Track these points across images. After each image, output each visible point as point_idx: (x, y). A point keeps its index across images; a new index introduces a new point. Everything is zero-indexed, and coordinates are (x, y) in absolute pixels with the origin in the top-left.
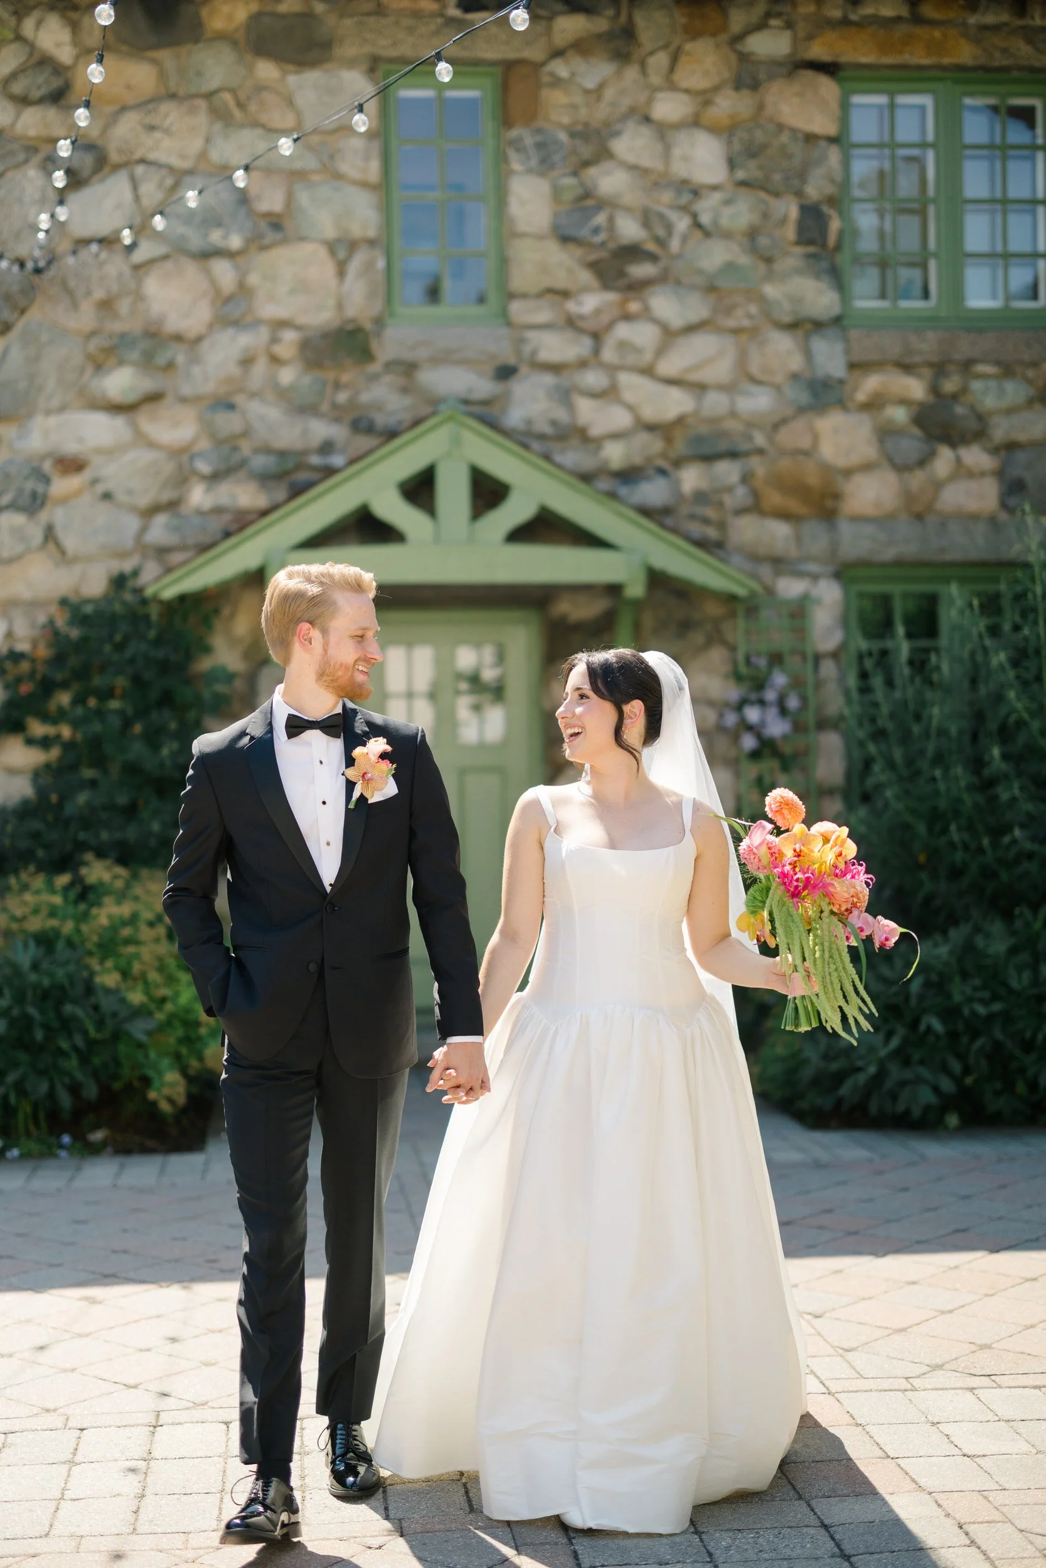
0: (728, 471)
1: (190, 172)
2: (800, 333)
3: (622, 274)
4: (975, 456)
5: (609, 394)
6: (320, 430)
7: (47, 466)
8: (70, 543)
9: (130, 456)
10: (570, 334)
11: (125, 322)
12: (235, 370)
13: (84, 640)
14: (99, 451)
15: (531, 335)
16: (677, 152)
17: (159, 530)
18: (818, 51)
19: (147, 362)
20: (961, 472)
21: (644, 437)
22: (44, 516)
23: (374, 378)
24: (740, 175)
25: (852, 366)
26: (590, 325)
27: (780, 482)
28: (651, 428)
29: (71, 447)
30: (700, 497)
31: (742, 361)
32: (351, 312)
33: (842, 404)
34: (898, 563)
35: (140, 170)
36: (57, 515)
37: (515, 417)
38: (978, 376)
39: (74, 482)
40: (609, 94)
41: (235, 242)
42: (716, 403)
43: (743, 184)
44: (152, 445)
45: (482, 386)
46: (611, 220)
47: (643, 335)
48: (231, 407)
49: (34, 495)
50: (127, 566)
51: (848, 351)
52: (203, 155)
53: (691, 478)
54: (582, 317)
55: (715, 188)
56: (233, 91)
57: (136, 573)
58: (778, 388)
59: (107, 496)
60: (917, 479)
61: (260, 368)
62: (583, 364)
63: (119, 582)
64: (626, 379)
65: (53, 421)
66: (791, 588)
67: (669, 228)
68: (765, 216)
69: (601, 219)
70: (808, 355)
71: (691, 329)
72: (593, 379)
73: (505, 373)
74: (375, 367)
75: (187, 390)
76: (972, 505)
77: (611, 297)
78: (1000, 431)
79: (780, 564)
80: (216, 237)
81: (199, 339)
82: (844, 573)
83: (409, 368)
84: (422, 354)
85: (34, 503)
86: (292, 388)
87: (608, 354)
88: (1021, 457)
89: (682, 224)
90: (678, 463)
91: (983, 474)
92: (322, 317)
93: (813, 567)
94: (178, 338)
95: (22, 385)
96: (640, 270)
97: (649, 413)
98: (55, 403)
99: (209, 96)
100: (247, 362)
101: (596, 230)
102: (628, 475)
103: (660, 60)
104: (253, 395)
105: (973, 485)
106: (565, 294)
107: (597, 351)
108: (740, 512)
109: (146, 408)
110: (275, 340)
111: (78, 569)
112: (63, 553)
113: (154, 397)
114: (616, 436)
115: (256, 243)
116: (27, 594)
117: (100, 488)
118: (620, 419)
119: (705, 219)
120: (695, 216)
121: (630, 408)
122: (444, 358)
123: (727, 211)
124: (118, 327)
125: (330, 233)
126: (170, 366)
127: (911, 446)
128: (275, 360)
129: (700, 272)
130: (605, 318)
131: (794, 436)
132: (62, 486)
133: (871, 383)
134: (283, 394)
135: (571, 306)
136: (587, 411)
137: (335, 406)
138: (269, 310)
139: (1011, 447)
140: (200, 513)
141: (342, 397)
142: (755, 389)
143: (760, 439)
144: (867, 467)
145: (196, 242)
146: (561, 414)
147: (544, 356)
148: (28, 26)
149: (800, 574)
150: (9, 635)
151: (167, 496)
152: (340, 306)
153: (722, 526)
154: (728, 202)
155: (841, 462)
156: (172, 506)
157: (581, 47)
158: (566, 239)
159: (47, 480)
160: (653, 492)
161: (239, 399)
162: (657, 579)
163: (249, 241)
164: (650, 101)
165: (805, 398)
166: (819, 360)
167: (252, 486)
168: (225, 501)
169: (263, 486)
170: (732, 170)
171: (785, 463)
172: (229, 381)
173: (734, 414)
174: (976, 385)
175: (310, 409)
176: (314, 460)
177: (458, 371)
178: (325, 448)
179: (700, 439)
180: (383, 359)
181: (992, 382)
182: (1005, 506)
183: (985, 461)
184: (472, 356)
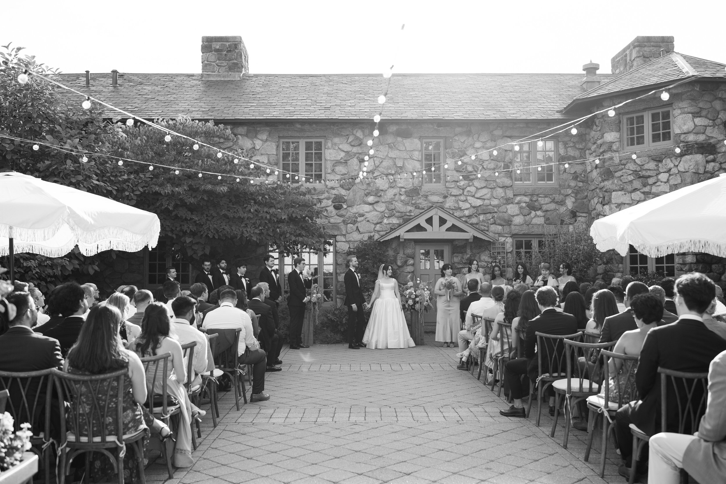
0: (489, 216)
1: (384, 159)
2: (504, 189)
3: (468, 177)
4: (539, 213)
5: (466, 201)
6: (409, 208)
7: (357, 215)
8: (361, 230)
9: (373, 213)
10: (458, 189)
11: (372, 188)
12: (393, 197)
13: (364, 249)
14: (366, 212)
15: (450, 189)
17: (378, 227)
18: (508, 134)
19: (376, 195)
20: (536, 216)
21: (472, 209)
22: (356, 225)
23: (420, 198)
24: (492, 158)
25: (514, 195)
26: (462, 187)
27: (499, 218)
28: (474, 207)
29: (361, 212)
30: (483, 221)
31: (492, 195)
32: (415, 185)
33: (512, 203)
34: (524, 234)
35: (375, 158)
36: (359, 225)
37: (447, 205)
38: (540, 197)
39: (362, 218)
40: (466, 142)
41: (393, 172)
42: (487, 202)
43: (492, 160)
44: (377, 211)
45: (441, 199)
46: (466, 167)
47: (472, 189)
48: (392, 204)
49: (354, 221)
50: (372, 234)
51: (513, 192)
52: (387, 156)
53: (482, 217)
54: (460, 186)
55: (487, 160)
56: (393, 143)
57: (374, 236)
58: (499, 199)
59: (368, 221)
60: (527, 218)
61: (397, 196)
62: (460, 195)
63: (370, 238)
64: (469, 198)
65: (358, 206)
66: (502, 239)
67: (478, 168)
68: (497, 166)
69: (464, 167)
70: (505, 193)
71: (482, 188)
72: (462, 198)
73: (445, 197)
74: (420, 196)
75: (383, 201)
76: (539, 223)
77: (466, 182)
78: (545, 207)
79: (500, 235)
80: (389, 171)
81: (386, 190)
82: (513, 236)
83: (426, 196)
84: (429, 193)
85: (354, 222)
86: (404, 200)
87: (465, 193)
88: (549, 213)
89: (480, 168)
90: (479, 214)
91: (541, 216)
92: (410, 186)
93: (506, 235)
94: (382, 190)
95: (353, 200)
96: (472, 177)
97: (473, 205)
98: (359, 203)
99: (388, 144)
100: (395, 195)
101: (463, 169)
102: (469, 217)
103: (477, 136)
104: (396, 201)
105: (539, 219)
106: (457, 182)
107: (463, 193)
108: (491, 224)
109: (375, 204)
110: (400, 191)
111: (362, 235)
112: (360, 232)
113: (377, 202)
114: (466, 209)
115: (397, 173)
116: (353, 240)
117: (367, 220)
118: (468, 206)
119: (485, 167)
120: (483, 166)
121: (470, 204)
122: (433, 194)
123: (489, 165)
124: (370, 188)
125: (411, 170)
126: (381, 196)
127: (526, 211)
128: (400, 194)
129: (484, 177)
130: (465, 187)
131: (502, 209)
132: (359, 219)
133: (518, 198)
134: (402, 201)
135: (458, 184)
136: (461, 204)
137: (412, 204)
138: (400, 185)
139: (547, 211)
140: (386, 224)
141: (413, 202)
142: (495, 200)
143: (496, 210)
144: (517, 215)
145: (386, 172)
146: (456, 205)
147: (452, 194)
148: (355, 132)
149: (504, 237)
150: (349, 248)
151: (380, 221)
152: (413, 184)
153: (488, 227)
154: (489, 163)
155: (512, 214)
156: (381, 223)
157: (461, 134)
158: (457, 171)
159: (357, 218)
160: (474, 220)
161: (394, 202)
162: (475, 238)
163: (395, 172)
164: (474, 144)
165: (505, 202)
166: (508, 194)
167: (396, 219)
168: (391, 222)
169: (398, 219)
170: (490, 157)
171: (501, 214)
172: (392, 199)
173: (490, 205)
174: (539, 199)
175: (407, 204)
176: (408, 214)
177: (436, 196)
178: (410, 211)
179: (484, 210)
180: (421, 194)
181: (543, 198)
182: (545, 223)
183: (542, 214)
184: (439, 194)
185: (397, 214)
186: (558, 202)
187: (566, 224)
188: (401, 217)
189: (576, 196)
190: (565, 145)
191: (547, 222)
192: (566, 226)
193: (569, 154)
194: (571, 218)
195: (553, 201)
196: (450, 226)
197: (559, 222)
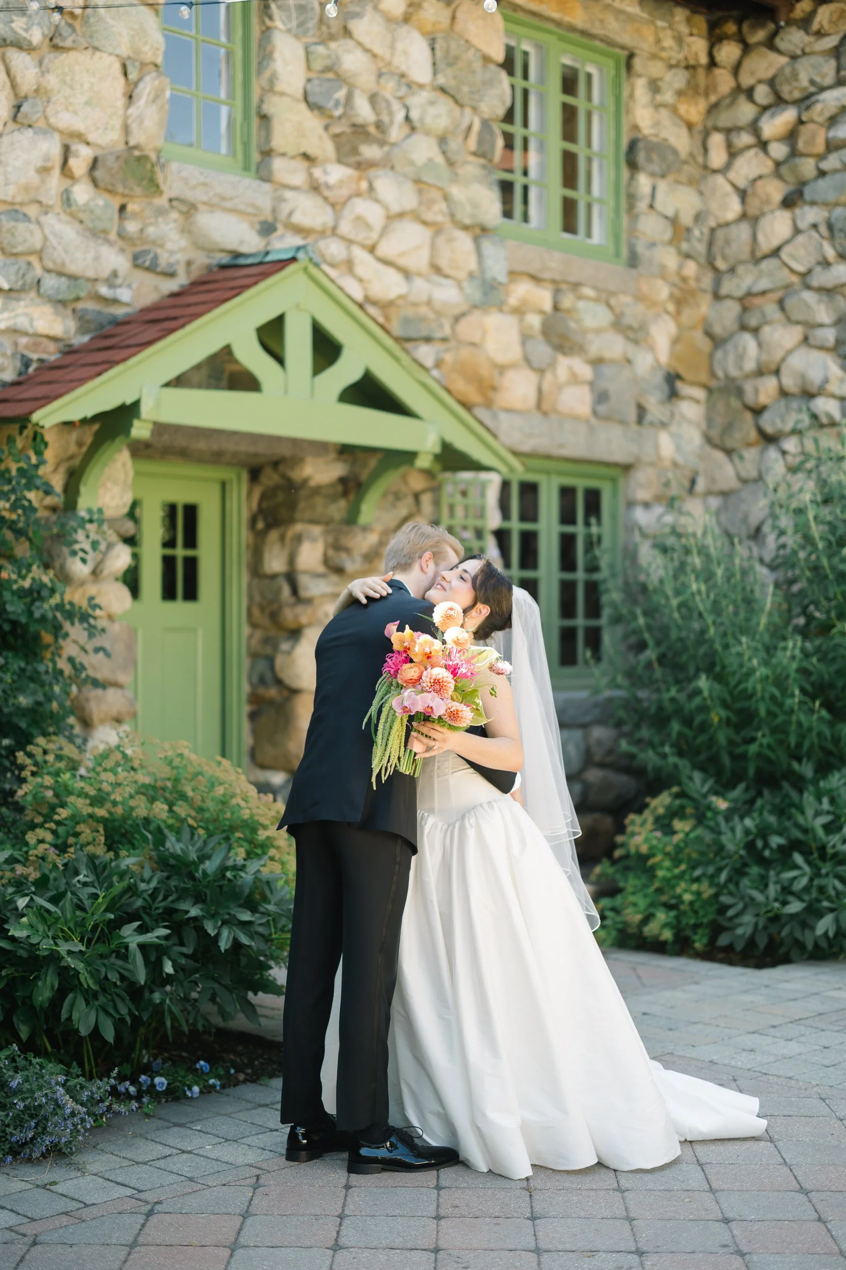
0: (427, 355)
2: (474, 235)
3: (355, 151)
4: (578, 365)
5: (347, 267)
6: (110, 259)
10: (318, 199)
12: (33, 180)
15: (288, 194)
16: (400, 46)
20: (572, 378)
23: (160, 212)
24: (441, 80)
25: (510, 273)
26: (332, 194)
28: (373, 304)
31: (433, 254)
32: (138, 138)
33: (500, 307)
38: (583, 297)
41: (35, 36)
42: (421, 288)
45: (251, 239)
46: (349, 96)
47: (373, 213)
51: (508, 259)
54: (328, 186)
55: (422, 87)
58: (459, 283)
60: (546, 382)
61: (53, 182)
62: (322, 234)
64: (356, 253)
67: (392, 115)
68: (456, 122)
69: (341, 94)
70: (480, 256)
71: (403, 216)
72: (334, 249)
73: (269, 229)
74: (162, 201)
76: (576, 410)
77: (347, 172)
78: (595, 347)
80: (18, 27)
83: (189, 209)
84: (200, 195)
87: (344, 228)
88: (605, 371)
89: (399, 115)
91: (583, 383)
92: (110, 137)
96: (370, 152)
97: (377, 290)
101: (336, 104)
104: (47, 208)
105: (578, 392)
106: (313, 160)
107: (336, 222)
110: (67, 152)
118: (355, 291)
119: (414, 115)
120: (408, 110)
122: (218, 204)
123: (431, 111)
125: (124, 51)
127: (542, 351)
128: (68, 174)
129: (412, 163)
130: (344, 192)
131: (469, 329)
133: (520, 291)
134: (75, 213)
135: (317, 173)
137: (121, 236)
138: (64, 120)
139: (600, 361)
141: (128, 227)
142: (445, 282)
143: (446, 328)
144: (515, 365)
147: (297, 218)
152: (126, 129)
154: (431, 103)
155: (498, 359)
158: (313, 106)
161: (35, 213)
162: (445, 448)
163: (45, 38)
165: (477, 295)
166: (489, 263)
167: (48, 309)
168: (22, 322)
169: (57, 313)
170: (435, 73)
171: (465, 353)
172: (26, 189)
173: (429, 302)
174: (581, 305)
175: (97, 234)
176: (104, 290)
177: (232, 219)
178: (112, 279)
179: (407, 321)
180: (168, 193)
181: (591, 305)
182: (595, 413)
183: (585, 371)
184: (242, 207)
185: (51, 283)
186: (630, 328)
187: (652, 424)
188: (63, 303)
189: (678, 313)
190: (653, 99)
191: (602, 409)
192: (651, 430)
193: (664, 134)
194: (663, 402)
195: (618, 325)
196: (355, 376)
197: (632, 415)
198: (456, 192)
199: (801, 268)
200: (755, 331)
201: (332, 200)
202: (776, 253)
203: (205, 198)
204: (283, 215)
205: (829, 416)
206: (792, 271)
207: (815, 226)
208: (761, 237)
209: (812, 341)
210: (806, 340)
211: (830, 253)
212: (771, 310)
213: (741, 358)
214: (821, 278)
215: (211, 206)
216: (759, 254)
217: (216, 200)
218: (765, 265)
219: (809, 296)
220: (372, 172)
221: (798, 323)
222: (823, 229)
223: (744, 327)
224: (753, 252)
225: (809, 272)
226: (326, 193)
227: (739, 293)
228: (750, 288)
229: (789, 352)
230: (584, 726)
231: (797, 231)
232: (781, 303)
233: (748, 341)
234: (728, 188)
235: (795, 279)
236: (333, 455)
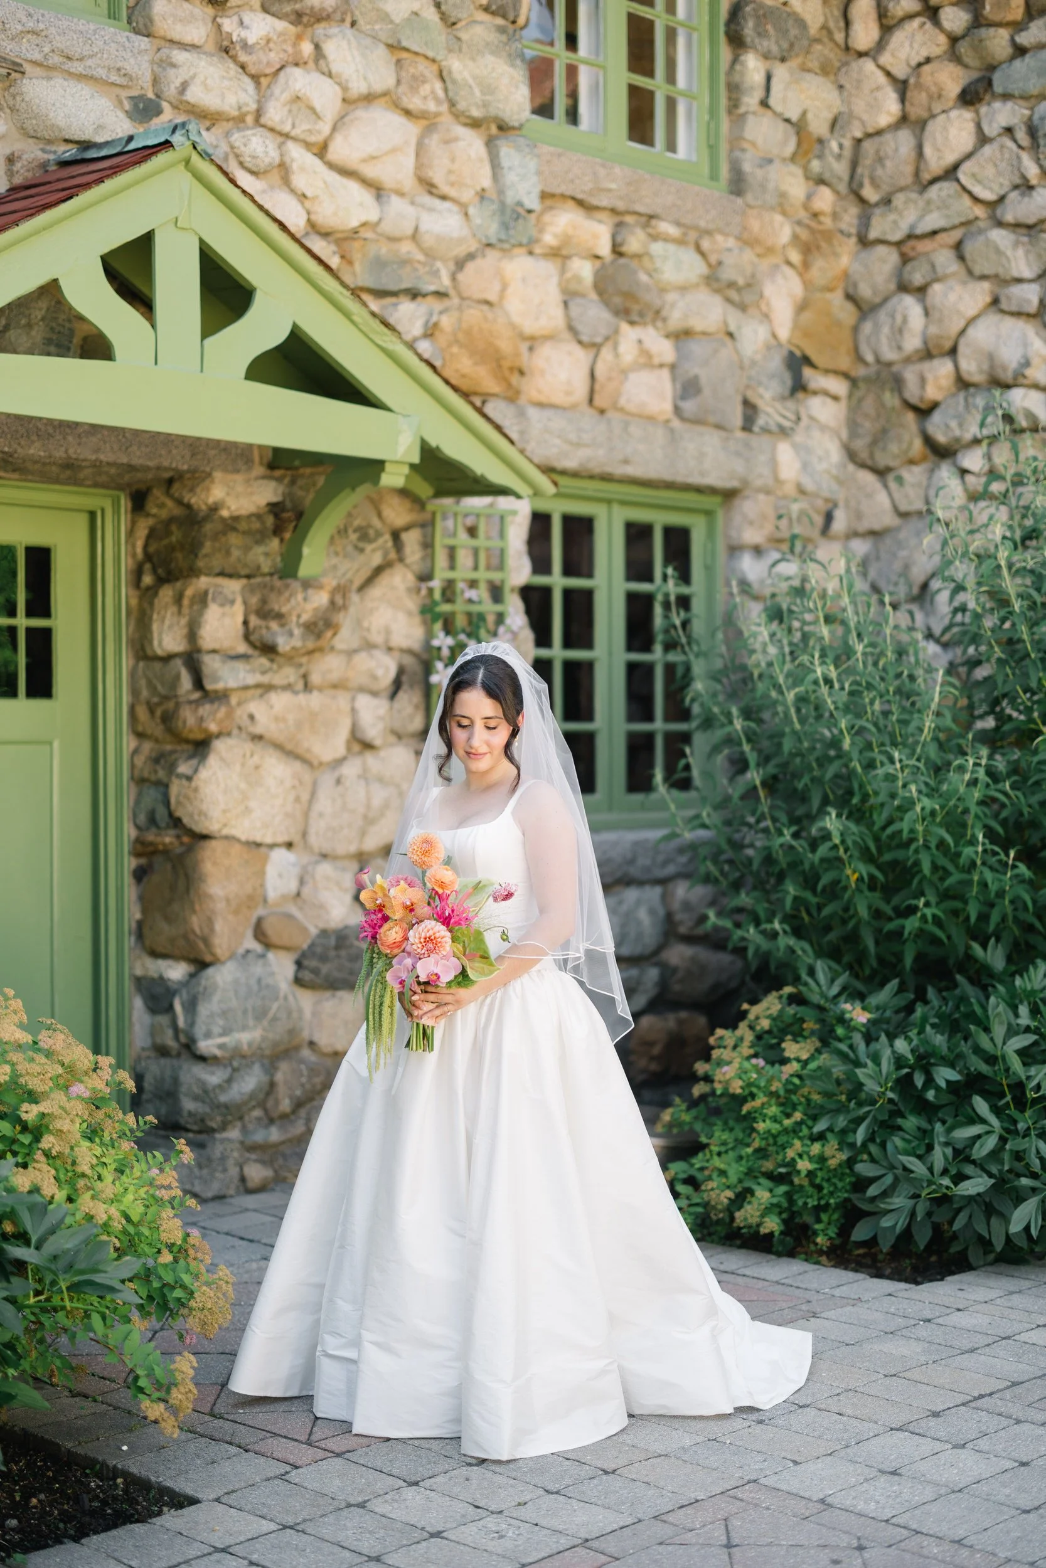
0: (408, 316)
2: (486, 135)
4: (652, 340)
5: (278, 175)
10: (229, 67)
15: (179, 56)
25: (544, 196)
26: (253, 59)
27: (470, 342)
28: (324, 235)
31: (420, 162)
33: (530, 247)
38: (660, 237)
42: (402, 213)
45: (116, 121)
47: (321, 92)
51: (541, 174)
54: (245, 45)
58: (463, 208)
60: (601, 363)
62: (239, 120)
64: (298, 157)
70: (495, 169)
71: (371, 100)
72: (256, 146)
73: (146, 110)
76: (650, 406)
77: (277, 26)
78: (677, 312)
83: (9, 71)
84: (28, 50)
88: (694, 348)
91: (660, 366)
97: (330, 213)
105: (653, 379)
106: (219, 4)
107: (259, 104)
121: (302, 200)
122: (59, 65)
127: (595, 317)
130: (275, 56)
131: (480, 279)
133: (559, 223)
139: (686, 334)
142: (440, 205)
143: (446, 277)
144: (553, 337)
147: (195, 96)
155: (527, 326)
162: (426, 456)
165: (493, 229)
166: (510, 177)
171: (473, 315)
173: (415, 236)
174: (657, 248)
177: (84, 90)
179: (379, 264)
181: (671, 248)
182: (677, 410)
183: (664, 350)
184: (101, 73)
186: (732, 285)
187: (766, 430)
189: (806, 265)
191: (689, 406)
192: (765, 439)
194: (783, 398)
195: (714, 280)
196: (278, 336)
197: (736, 417)
198: (456, 66)
199: (988, 195)
200: (921, 291)
201: (252, 70)
202: (951, 172)
203: (37, 56)
204: (171, 91)
205: (1030, 415)
206: (976, 200)
207: (1009, 131)
208: (928, 151)
209: (1004, 305)
210: (995, 301)
211: (1032, 171)
212: (945, 259)
213: (899, 331)
214: (1018, 209)
215: (47, 68)
216: (926, 177)
217: (56, 59)
218: (934, 191)
219: (999, 236)
220: (320, 29)
221: (983, 277)
222: (1022, 135)
223: (903, 287)
224: (917, 174)
225: (1002, 199)
226: (243, 57)
227: (897, 236)
228: (912, 227)
229: (971, 321)
230: (662, 882)
231: (983, 140)
232: (958, 247)
233: (910, 305)
234: (882, 79)
235: (979, 211)
236: (259, 470)
